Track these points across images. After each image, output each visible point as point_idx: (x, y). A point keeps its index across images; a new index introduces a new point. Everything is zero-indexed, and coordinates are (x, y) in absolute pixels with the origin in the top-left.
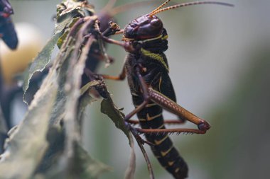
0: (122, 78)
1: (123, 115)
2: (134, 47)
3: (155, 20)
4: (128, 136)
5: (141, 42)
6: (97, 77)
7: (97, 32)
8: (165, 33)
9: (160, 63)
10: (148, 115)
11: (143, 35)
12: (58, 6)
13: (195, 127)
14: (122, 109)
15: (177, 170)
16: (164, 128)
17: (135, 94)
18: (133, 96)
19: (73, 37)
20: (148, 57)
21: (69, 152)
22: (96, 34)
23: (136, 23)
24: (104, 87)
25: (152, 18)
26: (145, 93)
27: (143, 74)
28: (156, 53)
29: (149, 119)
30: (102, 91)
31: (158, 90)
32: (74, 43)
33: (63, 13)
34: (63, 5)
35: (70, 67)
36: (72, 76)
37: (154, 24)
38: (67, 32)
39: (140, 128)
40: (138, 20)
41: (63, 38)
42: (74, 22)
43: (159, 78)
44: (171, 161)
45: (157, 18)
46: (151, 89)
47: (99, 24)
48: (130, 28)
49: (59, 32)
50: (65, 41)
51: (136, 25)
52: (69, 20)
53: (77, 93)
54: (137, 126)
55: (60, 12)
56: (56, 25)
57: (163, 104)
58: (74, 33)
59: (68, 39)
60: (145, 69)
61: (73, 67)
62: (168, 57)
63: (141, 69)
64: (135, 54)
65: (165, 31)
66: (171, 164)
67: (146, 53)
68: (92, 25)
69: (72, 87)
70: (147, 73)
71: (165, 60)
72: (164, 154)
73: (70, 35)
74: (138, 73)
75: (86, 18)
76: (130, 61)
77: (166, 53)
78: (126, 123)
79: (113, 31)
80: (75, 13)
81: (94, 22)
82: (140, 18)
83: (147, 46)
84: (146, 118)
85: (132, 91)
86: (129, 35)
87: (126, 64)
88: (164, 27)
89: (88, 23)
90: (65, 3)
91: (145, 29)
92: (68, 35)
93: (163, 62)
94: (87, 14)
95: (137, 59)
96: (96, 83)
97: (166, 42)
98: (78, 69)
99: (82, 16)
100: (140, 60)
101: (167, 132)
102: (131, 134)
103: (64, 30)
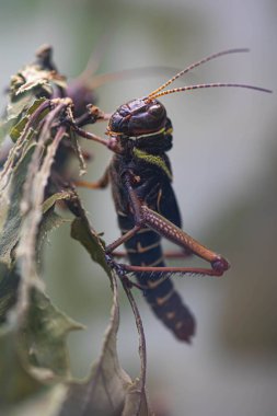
0: (103, 185)
1: (103, 243)
2: (123, 144)
3: (155, 107)
4: (110, 275)
5: (133, 138)
6: (66, 184)
7: (70, 122)
9: (160, 169)
10: (139, 245)
11: (136, 128)
12: (14, 77)
13: (209, 266)
14: (102, 234)
15: (179, 325)
16: (162, 265)
17: (122, 214)
19: (35, 129)
20: (143, 161)
21: (24, 303)
22: (67, 125)
23: (127, 109)
24: (77, 201)
25: (150, 103)
26: (137, 214)
27: (135, 185)
28: (155, 154)
29: (141, 250)
30: (74, 206)
31: (156, 210)
32: (37, 138)
33: (21, 90)
34: (20, 75)
35: (29, 175)
36: (31, 189)
37: (154, 113)
38: (26, 120)
39: (127, 264)
40: (131, 105)
41: (20, 128)
42: (36, 104)
43: (158, 191)
44: (171, 311)
45: (158, 103)
46: (145, 207)
47: (72, 109)
48: (118, 116)
49: (13, 117)
50: (22, 134)
51: (127, 113)
52: (30, 101)
53: (37, 216)
54: (121, 261)
55: (18, 86)
56: (10, 107)
57: (162, 231)
58: (38, 121)
59: (28, 130)
60: (138, 178)
61: (33, 176)
62: (172, 160)
63: (132, 178)
64: (124, 157)
65: (169, 122)
66: (170, 315)
67: (140, 154)
68: (62, 114)
69: (31, 208)
70: (140, 183)
71: (168, 164)
72: (161, 301)
73: (30, 126)
74: (128, 184)
75: (54, 101)
76: (116, 165)
77: (169, 154)
78: (108, 258)
79: (95, 118)
80: (39, 91)
81: (65, 107)
82: (134, 103)
83: (142, 145)
84: (136, 248)
85: (118, 208)
86: (116, 127)
87: (110, 168)
88: (169, 116)
89: (58, 108)
90: (24, 74)
91: (140, 120)
92: (27, 125)
93: (165, 168)
94: (56, 91)
95: (127, 163)
96: (65, 195)
97: (170, 138)
98: (40, 178)
99: (49, 96)
101: (166, 272)
102: (114, 272)
103: (20, 116)
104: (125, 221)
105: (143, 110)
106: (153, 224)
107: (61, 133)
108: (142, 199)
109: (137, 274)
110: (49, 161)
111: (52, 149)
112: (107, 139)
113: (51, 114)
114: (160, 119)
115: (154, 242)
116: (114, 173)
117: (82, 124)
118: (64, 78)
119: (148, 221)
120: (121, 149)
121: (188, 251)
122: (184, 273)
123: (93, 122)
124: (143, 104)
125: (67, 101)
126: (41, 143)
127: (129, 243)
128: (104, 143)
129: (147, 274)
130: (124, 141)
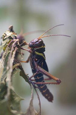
0: (27, 62)
1: (28, 77)
2: (32, 51)
3: (40, 41)
4: (30, 85)
5: (35, 49)
6: (18, 62)
7: (18, 45)
8: (44, 45)
9: (42, 57)
10: (38, 77)
11: (36, 46)
12: (3, 34)
13: (56, 82)
14: (28, 74)
15: (49, 98)
16: (44, 82)
17: (33, 69)
18: (32, 70)
19: (9, 47)
21: (9, 94)
22: (18, 46)
23: (33, 42)
24: (21, 66)
25: (39, 40)
26: (37, 69)
27: (36, 61)
28: (41, 53)
29: (38, 78)
30: (20, 67)
31: (42, 68)
32: (10, 50)
33: (5, 38)
34: (5, 34)
35: (9, 60)
36: (9, 64)
37: (40, 42)
38: (7, 45)
40: (34, 40)
41: (6, 48)
42: (10, 41)
44: (47, 94)
45: (41, 40)
46: (39, 67)
47: (19, 42)
48: (31, 43)
49: (4, 45)
50: (6, 49)
51: (33, 43)
52: (8, 40)
53: (11, 70)
54: (33, 81)
55: (5, 37)
56: (3, 42)
57: (44, 73)
58: (10, 46)
59: (7, 48)
60: (37, 59)
61: (10, 60)
62: (45, 54)
63: (35, 59)
64: (33, 54)
65: (44, 44)
66: (47, 95)
67: (37, 53)
68: (16, 43)
69: (9, 68)
70: (37, 61)
71: (44, 55)
72: (44, 91)
73: (8, 47)
74: (34, 61)
75: (14, 40)
76: (31, 56)
77: (44, 53)
78: (30, 80)
79: (25, 44)
80: (10, 38)
81: (17, 42)
82: (35, 40)
83: (37, 51)
84: (37, 78)
85: (32, 67)
86: (30, 46)
87: (29, 57)
88: (44, 43)
89: (15, 42)
90: (6, 33)
91: (37, 44)
92: (7, 47)
93: (43, 56)
94: (14, 37)
95: (34, 55)
96: (18, 64)
97: (45, 48)
98: (12, 60)
99: (13, 39)
100: (35, 56)
101: (45, 84)
102: (31, 84)
104: (34, 71)
105: (37, 41)
106: (41, 71)
107: (16, 49)
108: (38, 65)
109: (38, 84)
110: (14, 56)
111: (14, 53)
112: (28, 50)
113: (14, 44)
114: (42, 44)
115: (42, 76)
116: (30, 58)
117: (21, 46)
118: (16, 34)
119: (40, 71)
120: (32, 52)
121: (50, 78)
122: (50, 84)
123: (24, 45)
124: (37, 40)
125: (18, 40)
126: (11, 51)
127: (35, 76)
128: (28, 51)
129: (40, 84)
130: (32, 50)
